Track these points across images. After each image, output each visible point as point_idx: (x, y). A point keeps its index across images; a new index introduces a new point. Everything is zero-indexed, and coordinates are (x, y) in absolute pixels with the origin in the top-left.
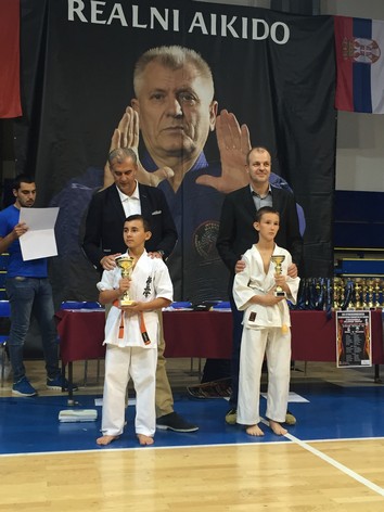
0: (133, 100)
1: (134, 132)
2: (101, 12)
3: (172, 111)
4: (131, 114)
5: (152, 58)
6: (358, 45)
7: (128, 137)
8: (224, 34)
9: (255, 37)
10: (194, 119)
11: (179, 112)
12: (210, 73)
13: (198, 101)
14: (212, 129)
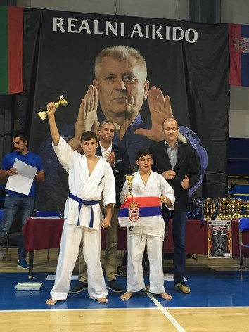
0: (94, 81)
1: (95, 101)
2: (74, 25)
3: (119, 87)
4: (93, 89)
6: (244, 42)
7: (91, 104)
8: (154, 37)
9: (174, 39)
10: (134, 92)
11: (124, 88)
12: (144, 62)
13: (136, 81)
14: (146, 99)
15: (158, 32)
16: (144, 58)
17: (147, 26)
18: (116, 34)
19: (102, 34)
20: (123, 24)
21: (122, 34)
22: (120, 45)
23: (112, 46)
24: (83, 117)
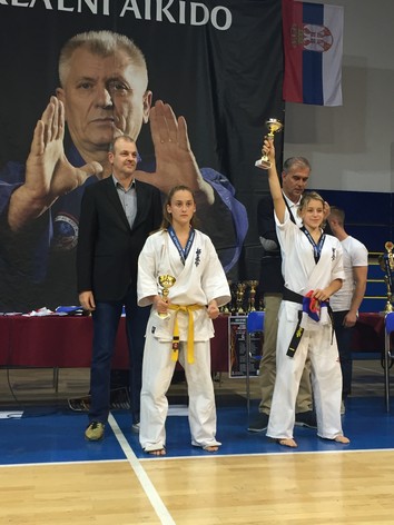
0: (59, 89)
1: (59, 124)
3: (101, 101)
4: (56, 104)
5: (80, 44)
6: (308, 32)
7: (53, 130)
8: (159, 18)
9: (193, 22)
10: (126, 110)
11: (109, 102)
12: (144, 61)
13: (130, 91)
14: (146, 121)
15: (165, 10)
18: (94, 11)
19: (72, 10)
21: (106, 12)
23: (88, 31)
24: (40, 149)
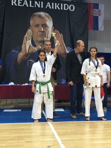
0: (30, 27)
1: (30, 36)
2: (21, 3)
4: (29, 31)
6: (95, 11)
7: (28, 37)
9: (65, 9)
10: (47, 32)
11: (43, 30)
13: (48, 27)
15: (57, 6)
16: (52, 17)
17: (53, 4)
18: (39, 7)
19: (33, 7)
20: (42, 3)
21: (42, 7)
22: (41, 11)
24: (25, 43)
